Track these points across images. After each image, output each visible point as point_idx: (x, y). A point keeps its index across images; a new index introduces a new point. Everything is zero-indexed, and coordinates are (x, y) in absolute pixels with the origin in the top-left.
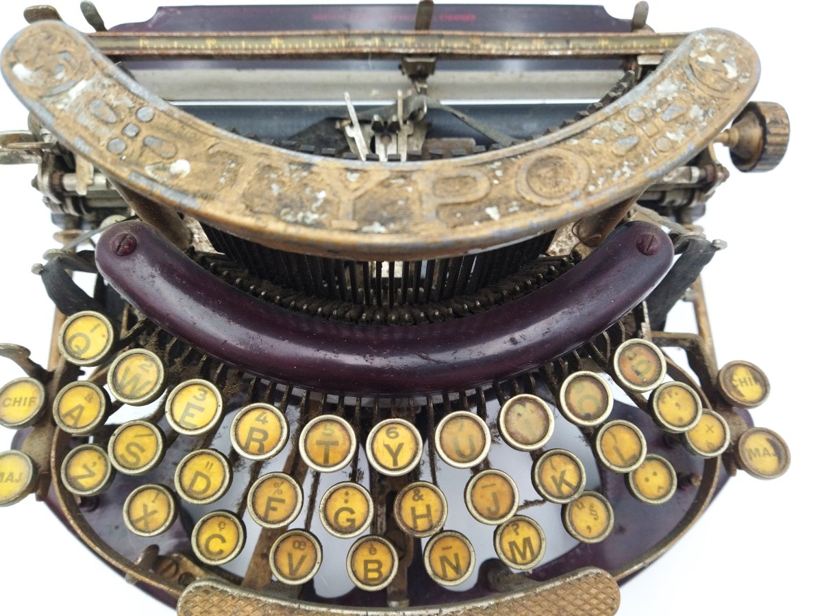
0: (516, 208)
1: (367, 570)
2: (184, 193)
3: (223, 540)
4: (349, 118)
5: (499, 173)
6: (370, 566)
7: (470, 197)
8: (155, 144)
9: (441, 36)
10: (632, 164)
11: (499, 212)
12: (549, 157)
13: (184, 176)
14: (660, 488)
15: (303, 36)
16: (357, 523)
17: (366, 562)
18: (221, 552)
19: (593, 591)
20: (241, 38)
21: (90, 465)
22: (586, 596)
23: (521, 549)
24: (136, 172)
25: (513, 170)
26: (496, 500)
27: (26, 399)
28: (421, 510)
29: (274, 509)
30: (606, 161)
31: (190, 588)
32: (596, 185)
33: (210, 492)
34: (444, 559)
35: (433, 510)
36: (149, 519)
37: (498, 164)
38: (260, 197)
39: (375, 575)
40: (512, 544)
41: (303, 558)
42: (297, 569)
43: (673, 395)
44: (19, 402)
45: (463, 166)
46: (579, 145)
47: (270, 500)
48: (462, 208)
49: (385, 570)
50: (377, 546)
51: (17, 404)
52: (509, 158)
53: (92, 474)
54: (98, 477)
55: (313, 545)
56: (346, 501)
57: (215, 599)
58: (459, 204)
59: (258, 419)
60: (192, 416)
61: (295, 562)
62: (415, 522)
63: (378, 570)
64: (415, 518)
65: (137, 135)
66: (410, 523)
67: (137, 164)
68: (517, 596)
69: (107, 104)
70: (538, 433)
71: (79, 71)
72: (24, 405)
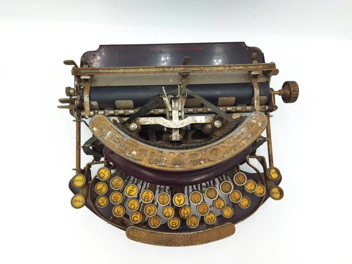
0: (207, 161)
1: (172, 225)
2: (135, 159)
3: (137, 218)
4: (164, 94)
5: (204, 153)
6: (173, 224)
7: (197, 159)
8: (128, 148)
9: (191, 67)
10: (234, 150)
11: (204, 162)
12: (215, 149)
13: (135, 155)
14: (246, 204)
15: (149, 68)
16: (170, 215)
17: (172, 223)
18: (137, 220)
19: (229, 228)
20: (131, 69)
21: (103, 200)
22: (227, 229)
23: (210, 219)
24: (125, 155)
25: (207, 152)
26: (204, 210)
27: (80, 180)
28: (186, 212)
29: (150, 212)
30: (228, 149)
31: (129, 228)
32: (225, 155)
33: (135, 208)
34: (191, 222)
35: (189, 212)
36: (119, 213)
37: (204, 150)
38: (152, 160)
39: (175, 226)
40: (208, 218)
41: (157, 222)
42: (155, 224)
43: (250, 183)
44: (79, 181)
45: (196, 151)
46: (222, 145)
47: (149, 210)
48: (195, 161)
49: (177, 224)
50: (175, 219)
51: (78, 181)
52: (206, 149)
53: (104, 202)
54: (105, 203)
55: (159, 219)
56: (168, 210)
57: (135, 230)
58: (195, 160)
59: (147, 193)
60: (131, 193)
61: (155, 223)
62: (184, 215)
63: (175, 224)
64: (184, 214)
65: (124, 145)
66: (183, 215)
67: (125, 153)
68: (209, 229)
69: (116, 138)
70: (214, 196)
71: (109, 129)
72: (80, 182)
